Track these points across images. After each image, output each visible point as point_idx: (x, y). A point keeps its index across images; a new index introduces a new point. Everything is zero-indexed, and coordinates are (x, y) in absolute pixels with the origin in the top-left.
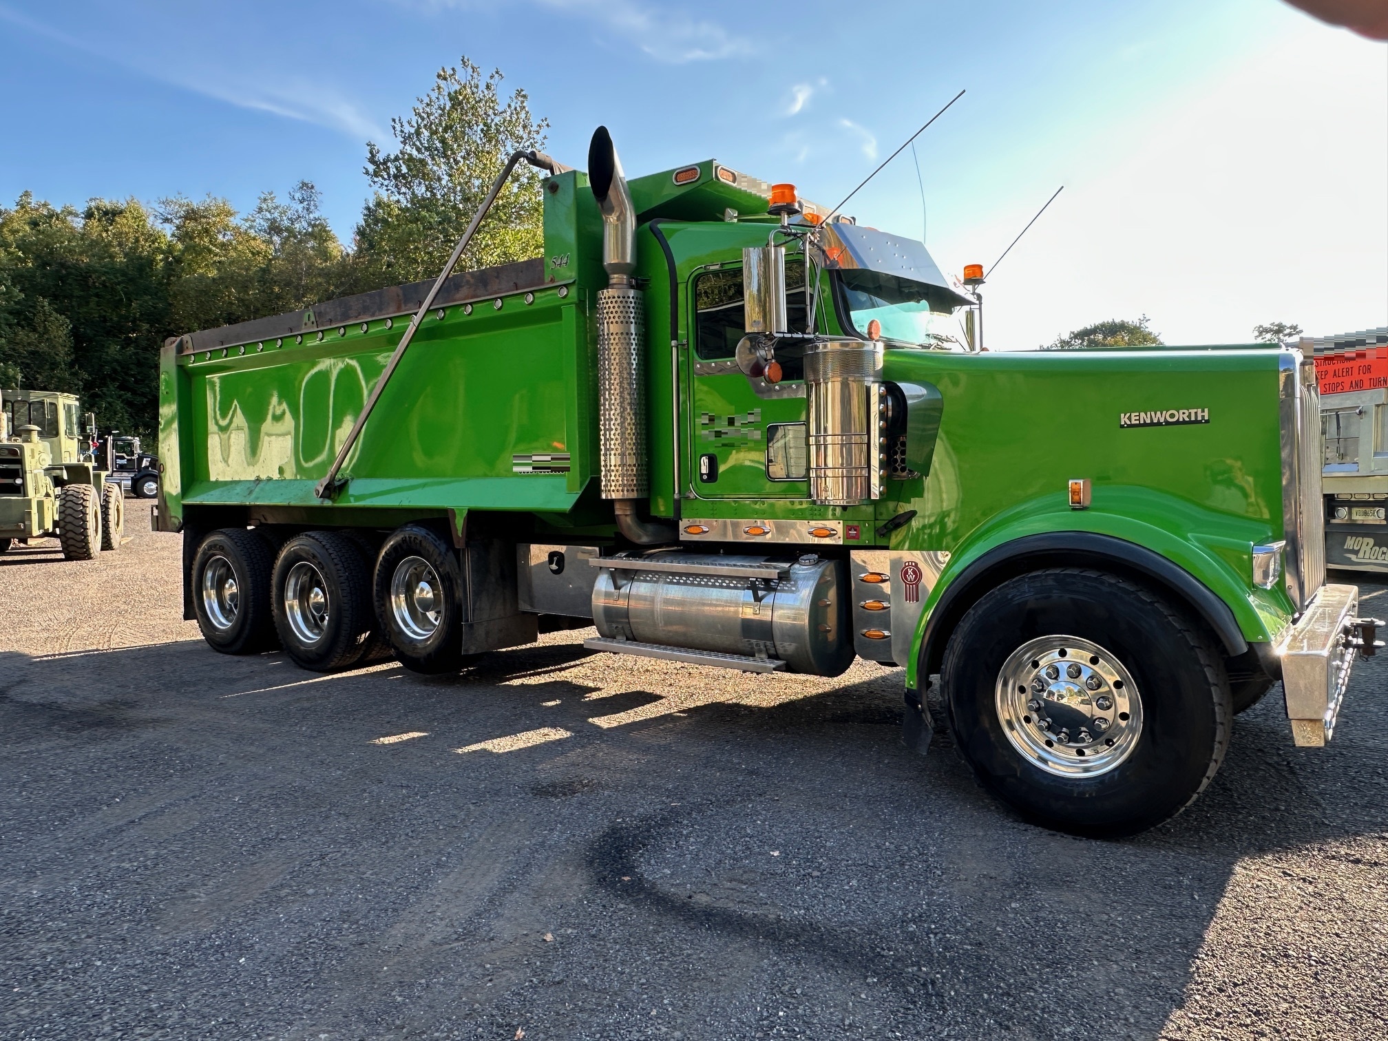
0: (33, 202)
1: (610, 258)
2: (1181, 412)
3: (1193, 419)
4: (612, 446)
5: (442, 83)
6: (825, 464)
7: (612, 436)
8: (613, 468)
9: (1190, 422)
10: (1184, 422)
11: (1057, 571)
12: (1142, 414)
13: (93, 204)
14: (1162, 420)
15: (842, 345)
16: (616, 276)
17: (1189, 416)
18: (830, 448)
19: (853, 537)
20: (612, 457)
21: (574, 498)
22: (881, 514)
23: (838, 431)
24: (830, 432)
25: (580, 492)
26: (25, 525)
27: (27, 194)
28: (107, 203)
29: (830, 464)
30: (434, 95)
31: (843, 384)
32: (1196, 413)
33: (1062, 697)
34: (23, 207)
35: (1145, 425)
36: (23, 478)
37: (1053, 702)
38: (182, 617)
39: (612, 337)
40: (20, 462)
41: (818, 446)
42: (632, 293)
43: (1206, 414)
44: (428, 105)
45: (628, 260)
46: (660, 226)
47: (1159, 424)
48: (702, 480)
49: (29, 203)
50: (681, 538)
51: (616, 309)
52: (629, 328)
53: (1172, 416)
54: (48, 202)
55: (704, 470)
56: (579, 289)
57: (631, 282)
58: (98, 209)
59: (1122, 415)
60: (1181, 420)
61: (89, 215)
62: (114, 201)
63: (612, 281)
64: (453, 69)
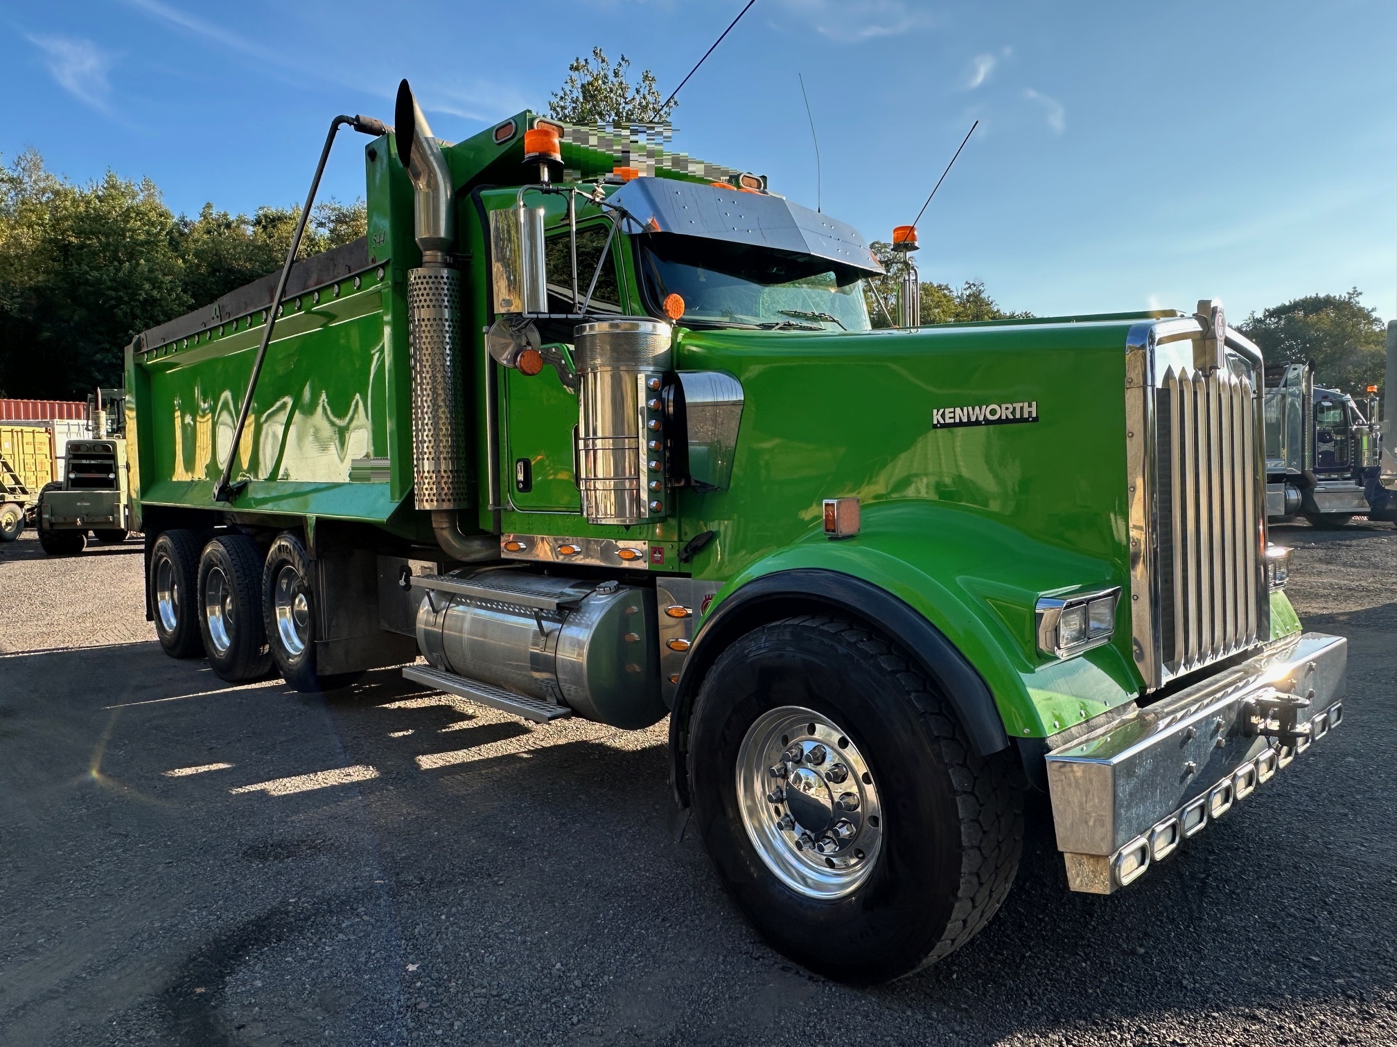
0: (215, 213)
1: (421, 233)
2: (1004, 406)
3: (1018, 416)
4: (426, 450)
5: (575, 75)
6: (595, 475)
7: (425, 438)
8: (426, 474)
9: (1015, 421)
10: (1007, 421)
11: (796, 622)
12: (958, 410)
13: (261, 212)
14: (981, 418)
15: (612, 326)
16: (428, 252)
17: (1013, 412)
18: (600, 453)
19: (657, 562)
20: (426, 461)
21: (394, 506)
22: (686, 534)
23: (609, 433)
24: (599, 434)
25: (400, 501)
26: (114, 518)
27: (209, 206)
28: (273, 211)
29: (600, 475)
30: (568, 88)
31: (613, 377)
32: (1022, 408)
33: (809, 786)
34: (205, 218)
35: (961, 424)
36: (116, 473)
37: (798, 791)
38: (145, 618)
39: (423, 324)
40: (113, 457)
41: (587, 451)
42: (445, 273)
43: (1034, 410)
44: (562, 98)
45: (442, 234)
46: (484, 193)
47: (977, 423)
48: (520, 490)
49: (211, 214)
50: (503, 556)
51: (428, 291)
52: (442, 314)
53: (993, 412)
54: (228, 212)
55: (521, 477)
56: (394, 270)
57: (446, 259)
58: (266, 216)
59: (935, 411)
60: (1004, 417)
61: (258, 222)
62: (280, 209)
63: (425, 259)
64: (586, 60)
